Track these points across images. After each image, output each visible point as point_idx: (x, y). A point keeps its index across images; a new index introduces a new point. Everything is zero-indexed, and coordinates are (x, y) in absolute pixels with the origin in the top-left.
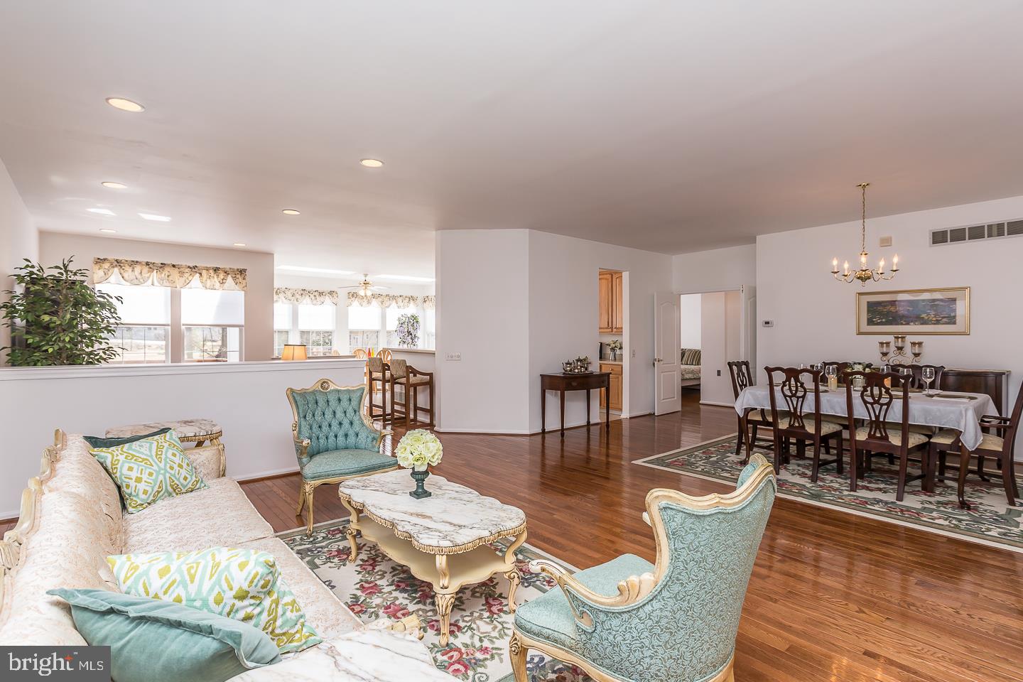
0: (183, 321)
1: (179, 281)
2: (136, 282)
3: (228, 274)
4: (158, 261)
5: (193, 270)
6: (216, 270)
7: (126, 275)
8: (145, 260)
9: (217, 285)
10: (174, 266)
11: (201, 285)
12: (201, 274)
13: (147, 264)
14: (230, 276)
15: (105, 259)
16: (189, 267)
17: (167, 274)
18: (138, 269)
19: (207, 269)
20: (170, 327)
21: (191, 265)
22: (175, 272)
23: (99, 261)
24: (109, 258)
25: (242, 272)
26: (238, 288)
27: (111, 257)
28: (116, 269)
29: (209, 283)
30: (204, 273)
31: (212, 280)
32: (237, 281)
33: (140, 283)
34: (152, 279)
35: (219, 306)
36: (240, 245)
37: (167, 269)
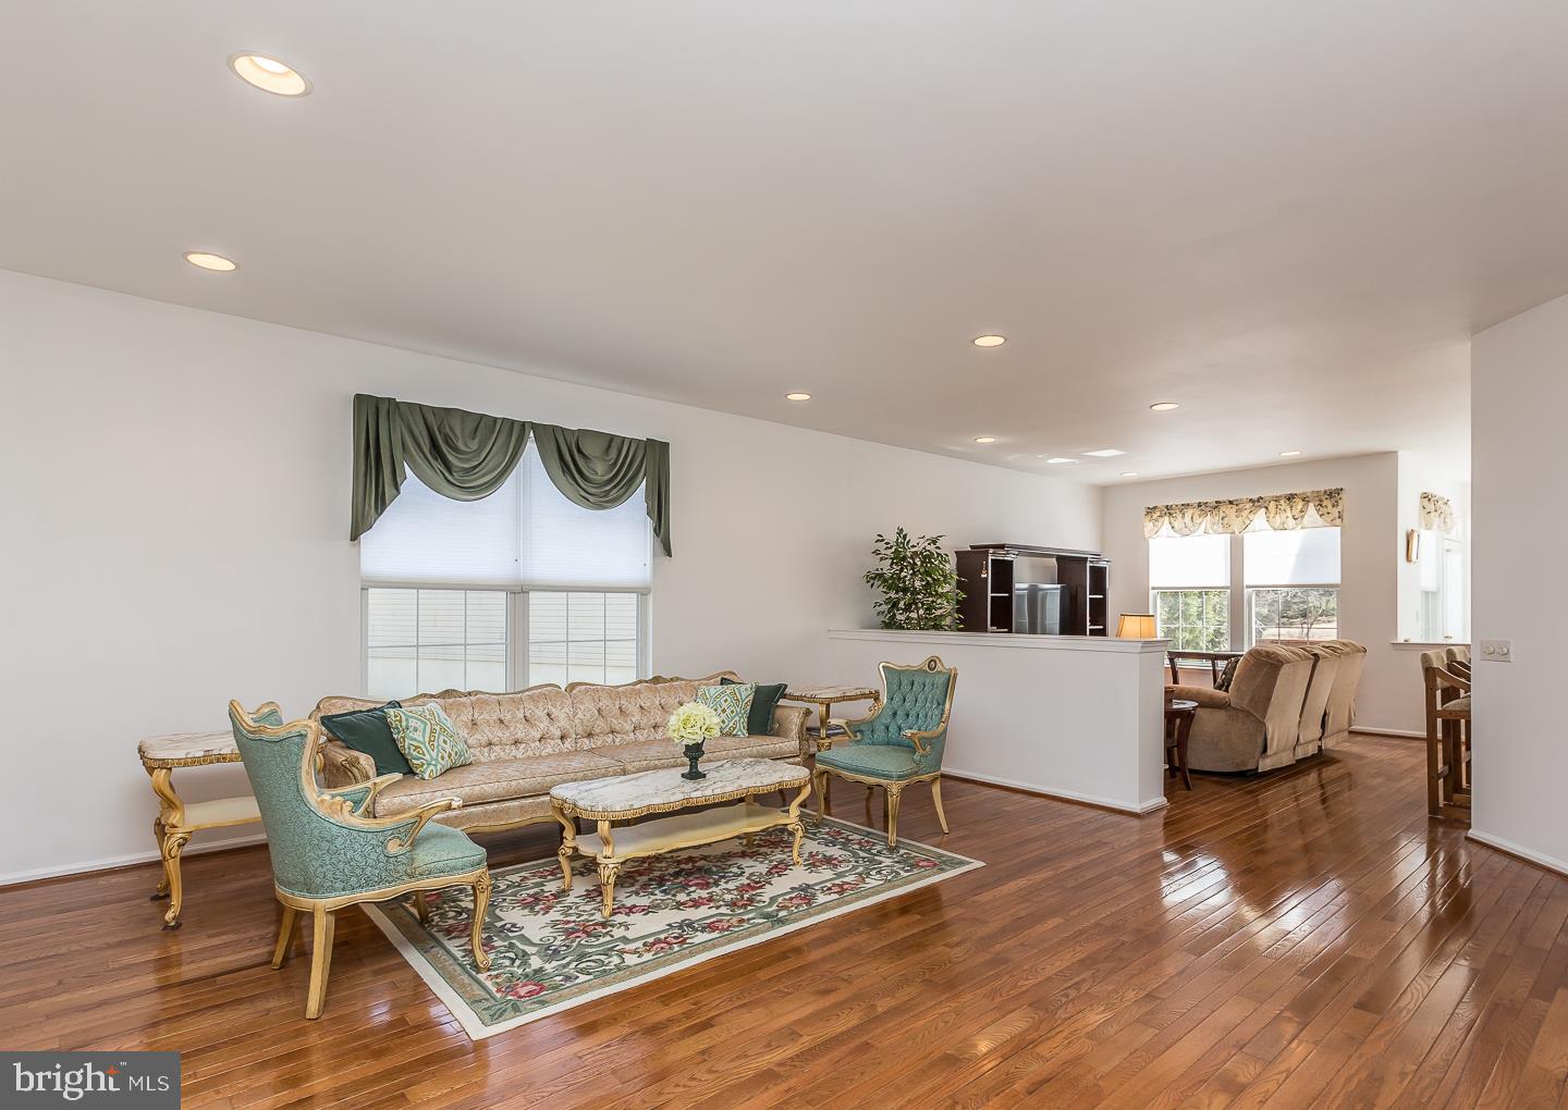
0: (1246, 583)
1: (1236, 524)
2: (1186, 531)
3: (1308, 502)
4: (1211, 500)
5: (1257, 504)
6: (1290, 498)
7: (1176, 524)
8: (1194, 500)
9: (1291, 522)
10: (1231, 502)
11: (1267, 525)
12: (1266, 508)
13: (1199, 505)
14: (1311, 505)
15: (1155, 508)
16: (1251, 500)
17: (1222, 514)
18: (1189, 513)
19: (1277, 499)
20: (1229, 591)
21: (1255, 497)
22: (1231, 511)
23: (1150, 511)
24: (1159, 505)
25: (1333, 495)
26: (1325, 524)
27: (1161, 504)
28: (1166, 518)
29: (1278, 521)
30: (1272, 505)
31: (1284, 515)
32: (1324, 510)
33: (1192, 532)
34: (1203, 525)
35: (1298, 556)
36: (1292, 454)
37: (1223, 508)
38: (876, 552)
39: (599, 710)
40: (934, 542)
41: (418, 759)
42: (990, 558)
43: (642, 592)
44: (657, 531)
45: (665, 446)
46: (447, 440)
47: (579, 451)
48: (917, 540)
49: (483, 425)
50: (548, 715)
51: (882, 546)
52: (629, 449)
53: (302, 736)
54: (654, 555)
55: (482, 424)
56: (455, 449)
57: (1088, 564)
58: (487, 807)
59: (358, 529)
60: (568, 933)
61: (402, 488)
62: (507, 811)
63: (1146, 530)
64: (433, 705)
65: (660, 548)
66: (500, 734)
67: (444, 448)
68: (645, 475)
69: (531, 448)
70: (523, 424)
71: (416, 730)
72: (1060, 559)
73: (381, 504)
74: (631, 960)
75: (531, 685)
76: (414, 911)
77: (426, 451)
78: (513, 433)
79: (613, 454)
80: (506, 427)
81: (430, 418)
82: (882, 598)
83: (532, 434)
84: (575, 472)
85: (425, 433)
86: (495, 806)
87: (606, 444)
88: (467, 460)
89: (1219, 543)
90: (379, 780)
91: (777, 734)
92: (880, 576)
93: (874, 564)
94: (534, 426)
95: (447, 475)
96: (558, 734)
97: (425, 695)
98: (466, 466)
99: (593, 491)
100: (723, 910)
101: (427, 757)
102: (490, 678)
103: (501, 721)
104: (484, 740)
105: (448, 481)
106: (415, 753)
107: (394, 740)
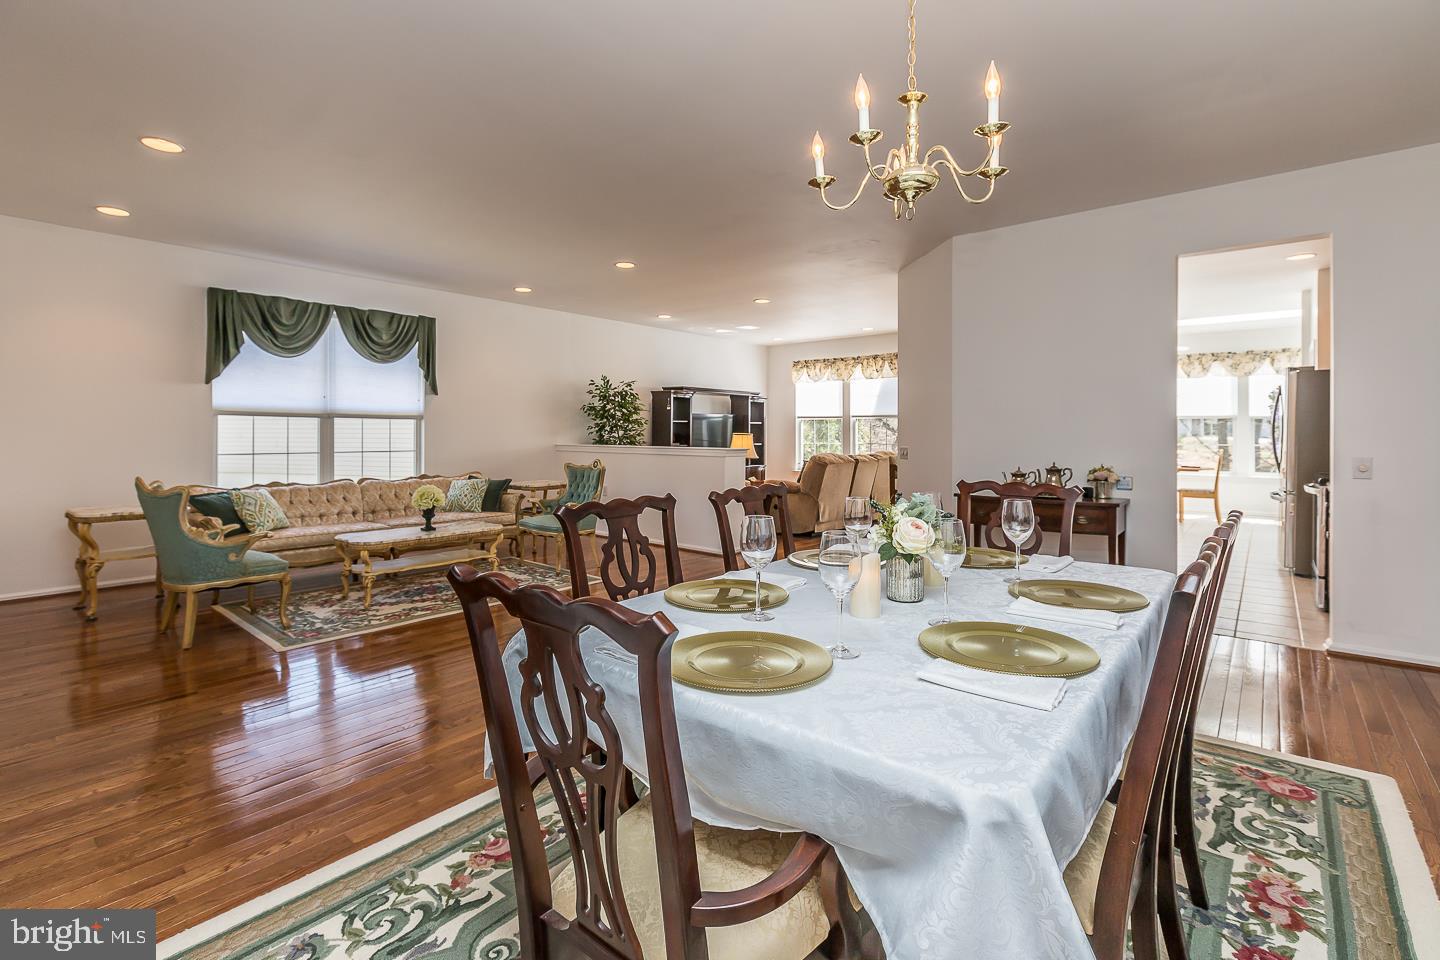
0: (852, 414)
1: (845, 374)
2: (817, 378)
3: (885, 361)
4: (831, 357)
5: (856, 361)
6: (875, 357)
7: (810, 374)
8: (821, 358)
9: (875, 374)
10: (842, 360)
11: (862, 376)
12: (862, 364)
13: (824, 361)
14: (886, 363)
15: (798, 362)
16: (853, 359)
17: (837, 367)
18: (818, 365)
19: (868, 359)
20: (842, 419)
21: (856, 357)
22: (841, 365)
23: (795, 364)
26: (892, 375)
27: (802, 359)
28: (805, 369)
29: (869, 371)
30: (865, 362)
31: (871, 369)
32: (893, 367)
33: (820, 379)
34: (827, 374)
35: (879, 396)
36: (868, 329)
37: (838, 363)
38: (590, 392)
39: (380, 496)
40: (630, 385)
41: (251, 522)
42: (672, 396)
43: (418, 418)
44: (426, 377)
45: (432, 321)
46: (274, 317)
47: (369, 324)
48: (617, 384)
49: (300, 308)
50: (344, 498)
51: (593, 388)
52: (405, 325)
53: (181, 495)
54: (426, 393)
55: (298, 308)
56: (279, 323)
57: (750, 401)
58: (297, 551)
59: (211, 375)
60: (341, 614)
61: (241, 349)
62: (310, 554)
63: (793, 377)
64: (263, 491)
65: (429, 388)
66: (309, 510)
67: (272, 323)
68: (417, 340)
69: (334, 321)
70: (328, 307)
71: (250, 504)
72: (732, 396)
73: (227, 360)
74: (373, 622)
75: (336, 479)
76: (249, 609)
77: (259, 324)
78: (323, 312)
79: (395, 326)
80: (316, 308)
81: (263, 304)
82: (592, 424)
83: (335, 313)
84: (368, 341)
85: (258, 312)
86: (302, 551)
87: (389, 319)
88: (288, 331)
89: (836, 386)
90: (224, 527)
91: (500, 510)
92: (593, 408)
93: (588, 400)
94: (338, 309)
95: (273, 339)
96: (351, 510)
97: (257, 485)
98: (287, 334)
99: (380, 350)
100: (439, 603)
101: (258, 521)
102: (308, 475)
103: (310, 502)
104: (298, 513)
105: (276, 345)
106: (249, 519)
107: (235, 511)
